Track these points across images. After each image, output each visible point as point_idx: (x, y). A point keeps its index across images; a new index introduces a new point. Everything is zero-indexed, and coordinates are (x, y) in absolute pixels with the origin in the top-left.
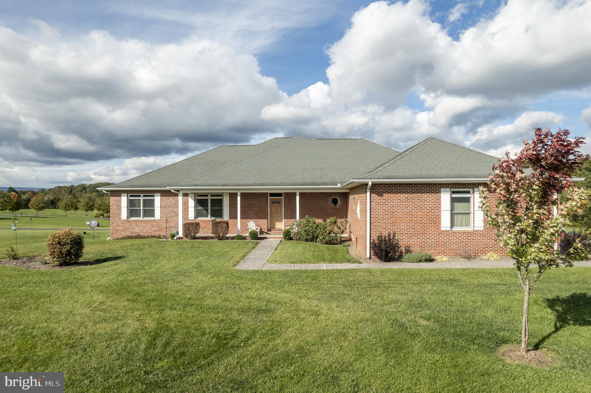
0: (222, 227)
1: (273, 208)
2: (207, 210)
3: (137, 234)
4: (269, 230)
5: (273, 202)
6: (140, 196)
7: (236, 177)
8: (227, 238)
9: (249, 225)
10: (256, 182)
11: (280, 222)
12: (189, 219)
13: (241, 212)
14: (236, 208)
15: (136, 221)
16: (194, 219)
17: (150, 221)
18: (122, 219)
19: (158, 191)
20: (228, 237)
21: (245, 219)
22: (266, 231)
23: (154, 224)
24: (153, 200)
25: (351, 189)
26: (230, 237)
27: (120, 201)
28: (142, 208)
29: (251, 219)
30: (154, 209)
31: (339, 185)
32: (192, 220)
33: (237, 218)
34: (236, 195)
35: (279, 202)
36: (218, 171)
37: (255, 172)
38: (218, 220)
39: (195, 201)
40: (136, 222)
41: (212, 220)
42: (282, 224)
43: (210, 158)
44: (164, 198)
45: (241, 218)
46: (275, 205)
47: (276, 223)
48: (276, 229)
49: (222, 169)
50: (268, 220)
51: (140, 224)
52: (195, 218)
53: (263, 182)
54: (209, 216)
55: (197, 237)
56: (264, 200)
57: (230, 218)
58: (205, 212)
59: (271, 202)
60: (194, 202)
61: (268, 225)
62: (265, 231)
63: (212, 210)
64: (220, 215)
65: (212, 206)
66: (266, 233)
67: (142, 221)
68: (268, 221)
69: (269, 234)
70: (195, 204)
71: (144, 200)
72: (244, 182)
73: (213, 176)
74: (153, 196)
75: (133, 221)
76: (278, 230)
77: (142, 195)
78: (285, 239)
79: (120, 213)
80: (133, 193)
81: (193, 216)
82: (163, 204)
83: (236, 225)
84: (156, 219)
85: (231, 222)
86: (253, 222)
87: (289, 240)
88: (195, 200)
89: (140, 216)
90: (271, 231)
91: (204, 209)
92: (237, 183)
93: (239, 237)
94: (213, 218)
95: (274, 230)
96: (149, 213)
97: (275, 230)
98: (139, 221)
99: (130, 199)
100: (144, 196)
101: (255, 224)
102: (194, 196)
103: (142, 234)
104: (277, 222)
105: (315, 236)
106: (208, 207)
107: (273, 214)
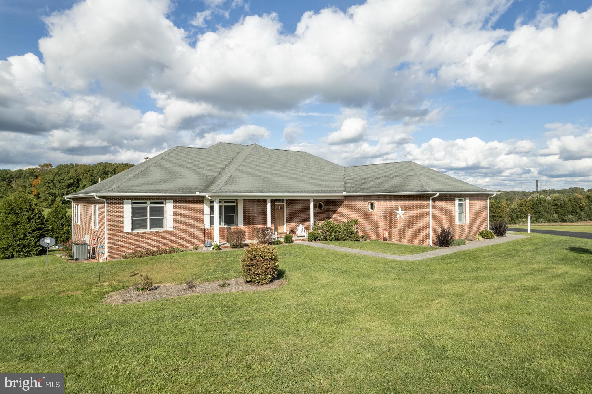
2: (220, 217)
6: (145, 203)
12: (205, 227)
17: (159, 232)
18: (125, 232)
19: (170, 197)
21: (256, 225)
23: (165, 235)
24: (163, 207)
27: (122, 210)
28: (148, 217)
29: (261, 224)
30: (163, 219)
31: (344, 193)
32: (208, 229)
40: (142, 235)
42: (284, 228)
44: (177, 205)
46: (277, 210)
48: (280, 233)
50: (274, 224)
51: (148, 237)
54: (223, 223)
57: (244, 224)
60: (209, 209)
63: (226, 217)
67: (150, 233)
70: (210, 211)
71: (151, 208)
74: (162, 203)
75: (139, 234)
77: (148, 202)
79: (122, 225)
80: (138, 200)
81: (209, 225)
82: (176, 212)
84: (166, 229)
88: (210, 207)
89: (145, 227)
94: (226, 226)
96: (158, 223)
98: (147, 233)
100: (151, 203)
102: (209, 202)
103: (151, 249)
104: (280, 226)
106: (221, 214)
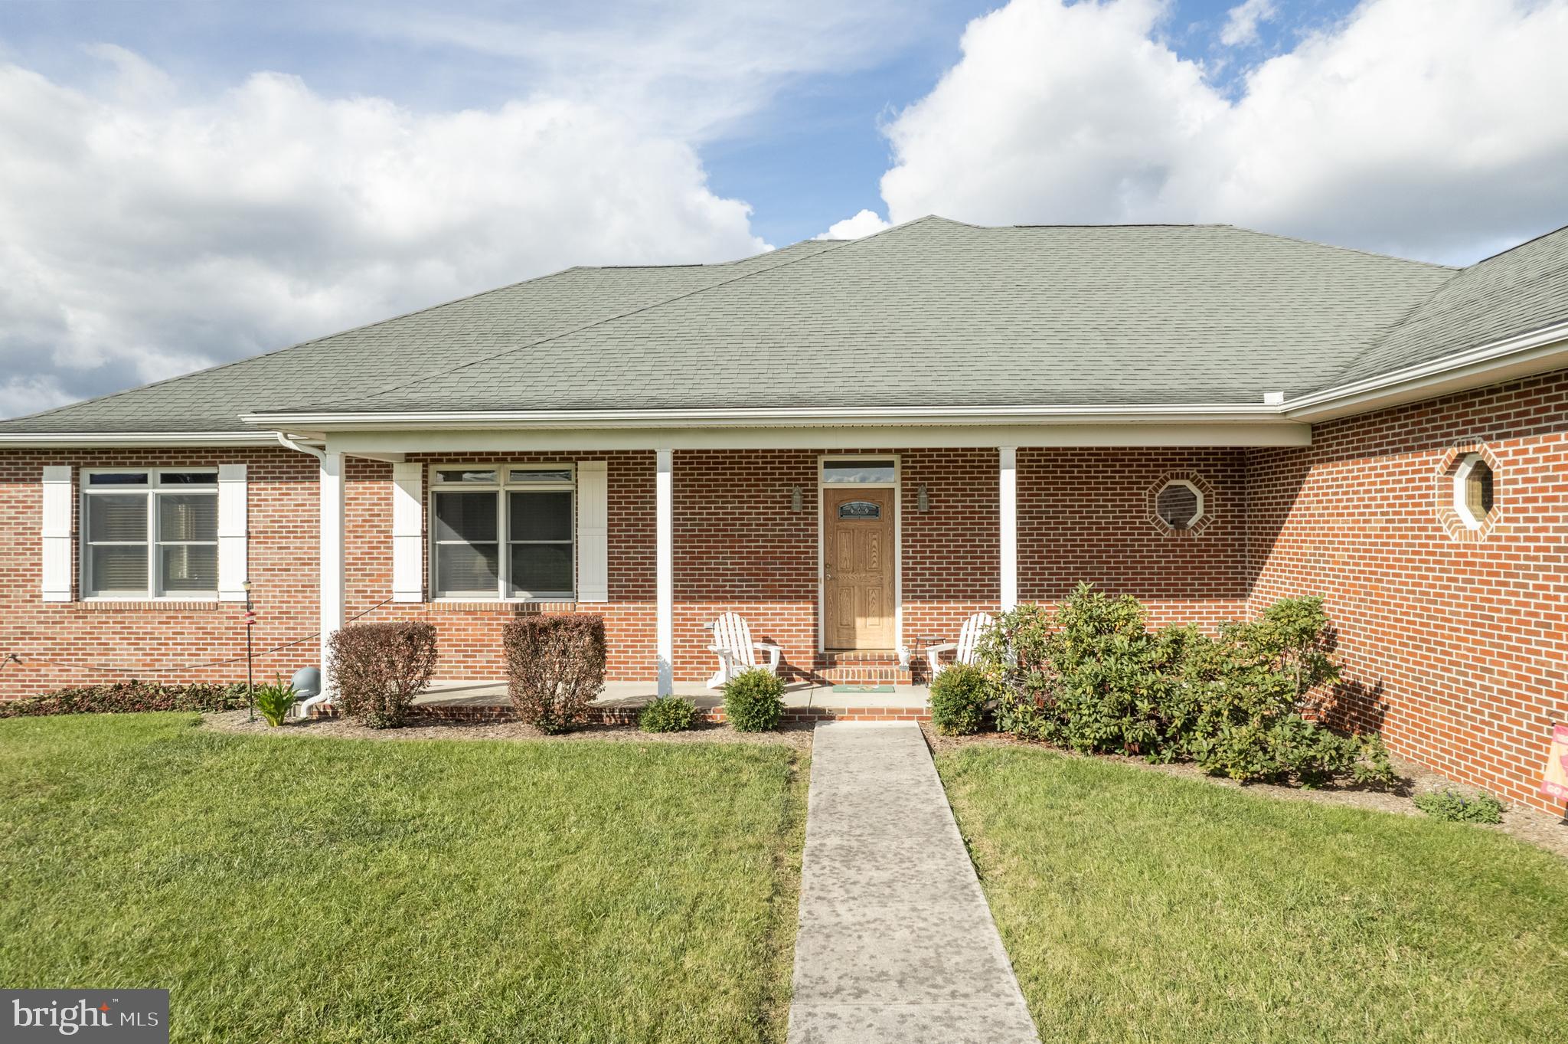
0: (564, 652)
1: (843, 540)
2: (491, 552)
3: (126, 679)
4: (824, 661)
5: (844, 513)
6: (142, 479)
7: (646, 368)
8: (597, 720)
9: (716, 633)
10: (760, 389)
11: (882, 615)
12: (397, 598)
13: (677, 565)
14: (650, 539)
15: (120, 611)
16: (419, 598)
17: (194, 608)
18: (46, 597)
20: (601, 710)
21: (692, 599)
22: (807, 665)
23: (212, 624)
24: (213, 499)
25: (1317, 429)
26: (612, 711)
27: (37, 507)
28: (151, 542)
29: (724, 599)
30: (215, 548)
31: (1274, 401)
32: (413, 606)
33: (650, 595)
34: (645, 462)
35: (875, 512)
36: (550, 344)
37: (751, 344)
38: (552, 606)
39: (425, 504)
40: (119, 617)
41: (516, 606)
42: (892, 628)
43: (516, 312)
44: (268, 490)
45: (681, 594)
46: (852, 525)
47: (860, 622)
48: (860, 654)
49: (571, 336)
50: (816, 603)
51: (140, 626)
52: (427, 595)
53: (801, 389)
54: (502, 584)
55: (421, 709)
56: (797, 498)
57: (617, 594)
58: (481, 561)
59: (830, 512)
60: (419, 507)
61: (816, 631)
62: (803, 668)
63: (516, 551)
64: (562, 581)
65: (514, 532)
66: (810, 677)
67: (150, 609)
68: (816, 614)
69: (824, 683)
70: (425, 521)
71: (164, 501)
72: (693, 393)
73: (519, 363)
74: (211, 479)
76: (872, 662)
77: (153, 473)
78: (948, 724)
79: (35, 570)
80: (104, 465)
81: (418, 586)
82: (261, 521)
83: (649, 633)
84: (223, 597)
85: (617, 618)
86: (737, 617)
87: (972, 732)
88: (425, 499)
89: (142, 585)
90: (833, 664)
91: (472, 545)
92: (654, 394)
93: (665, 712)
94: (522, 597)
95: (849, 662)
97: (856, 661)
98: (136, 609)
99: (94, 498)
100: (167, 479)
101: (747, 630)
102: (419, 476)
103: (150, 678)
104: (865, 614)
105: (1171, 718)
106: (495, 537)
107: (840, 575)
